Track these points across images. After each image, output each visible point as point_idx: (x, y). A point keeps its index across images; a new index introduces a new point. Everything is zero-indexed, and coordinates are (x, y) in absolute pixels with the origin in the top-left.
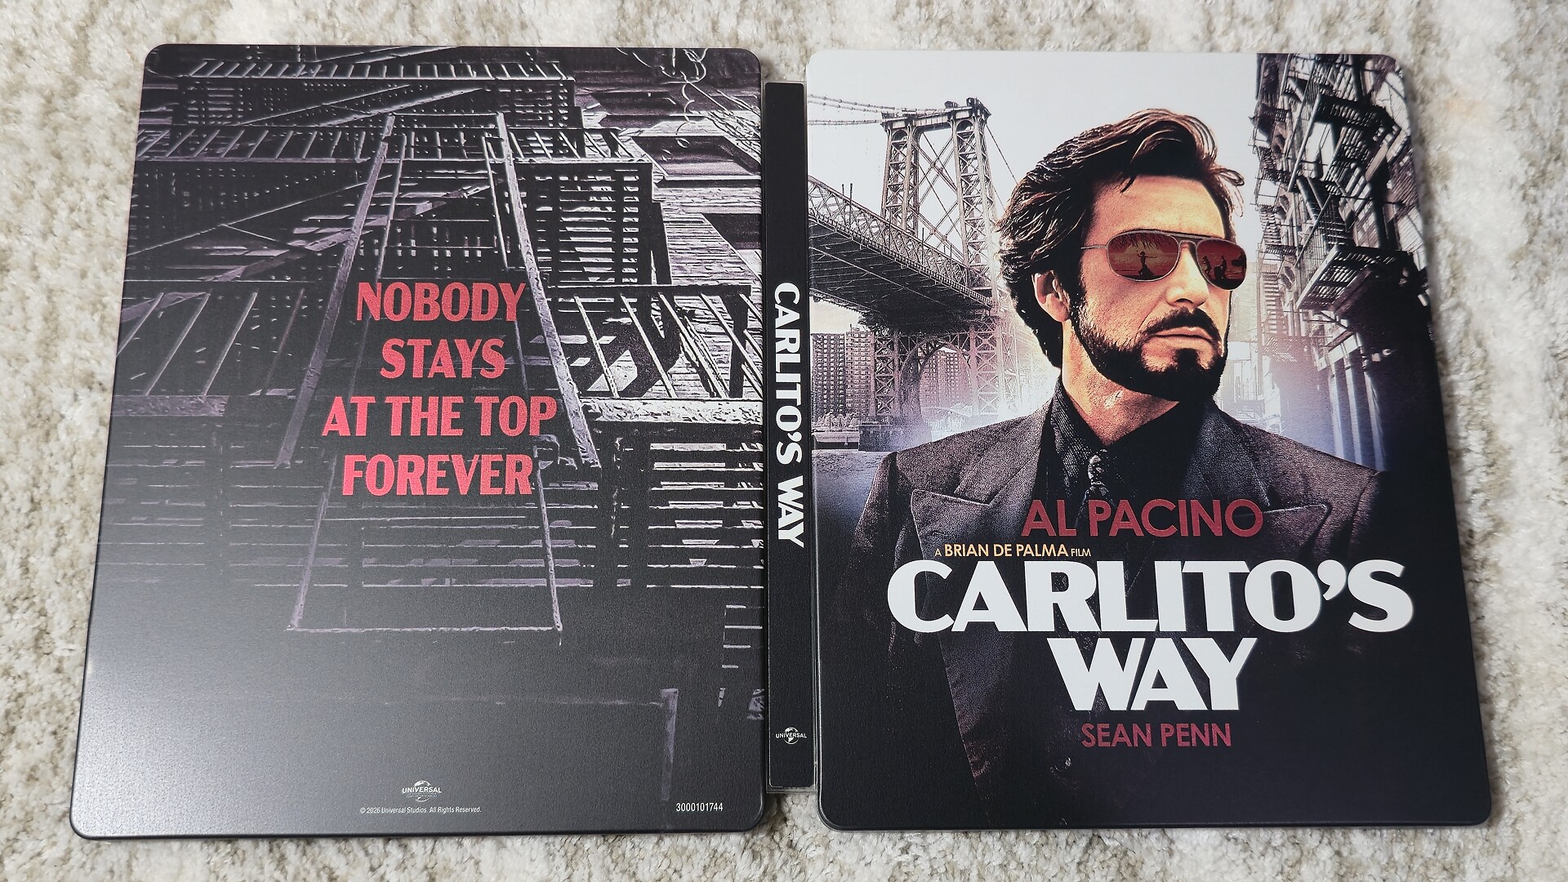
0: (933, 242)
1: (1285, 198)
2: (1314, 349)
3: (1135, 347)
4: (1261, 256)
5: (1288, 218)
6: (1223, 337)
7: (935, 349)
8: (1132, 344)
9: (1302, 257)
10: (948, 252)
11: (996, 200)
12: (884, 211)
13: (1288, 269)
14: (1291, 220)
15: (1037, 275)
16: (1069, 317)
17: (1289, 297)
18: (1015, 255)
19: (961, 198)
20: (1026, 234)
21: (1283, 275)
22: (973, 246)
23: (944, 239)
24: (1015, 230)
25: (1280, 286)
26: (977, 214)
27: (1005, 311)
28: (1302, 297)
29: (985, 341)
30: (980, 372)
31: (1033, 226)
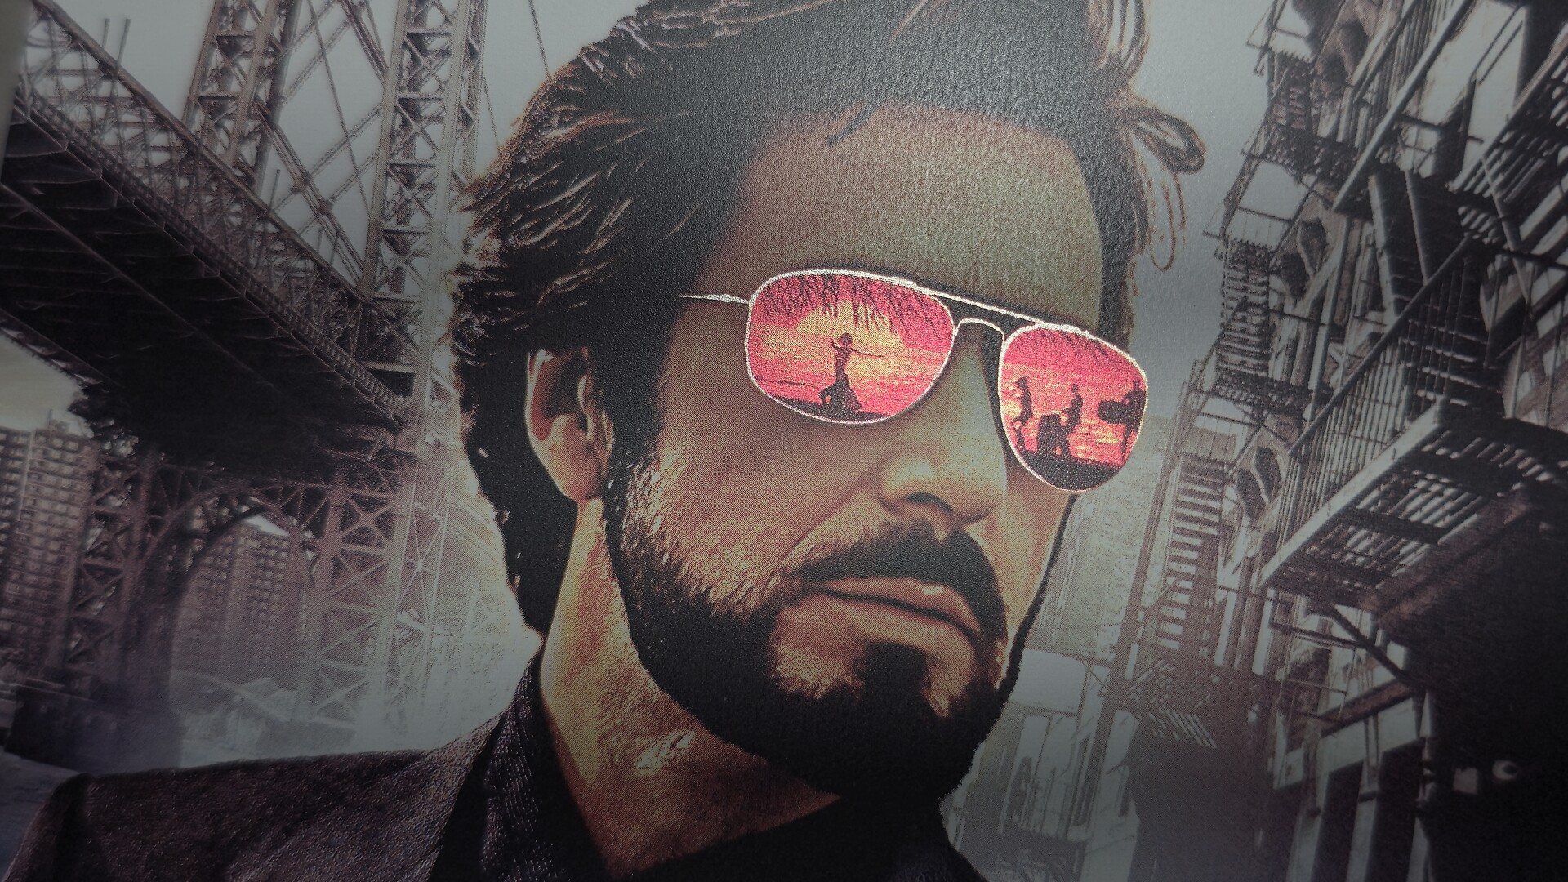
0: (294, 213)
1: (1316, 230)
2: (1280, 718)
3: (756, 613)
4: (1195, 401)
5: (1312, 293)
6: (1012, 631)
7: (237, 518)
8: (752, 603)
9: (1321, 426)
10: (324, 251)
11: (481, 118)
12: (190, 105)
13: (1265, 457)
14: (1319, 304)
15: (543, 356)
16: (600, 491)
17: (1245, 544)
18: (494, 286)
19: (393, 96)
20: (537, 229)
21: (1244, 473)
22: (392, 243)
23: (322, 209)
24: (511, 213)
25: (1227, 507)
26: (422, 150)
27: (437, 444)
28: (1286, 551)
29: (367, 520)
30: (337, 604)
31: (562, 207)
